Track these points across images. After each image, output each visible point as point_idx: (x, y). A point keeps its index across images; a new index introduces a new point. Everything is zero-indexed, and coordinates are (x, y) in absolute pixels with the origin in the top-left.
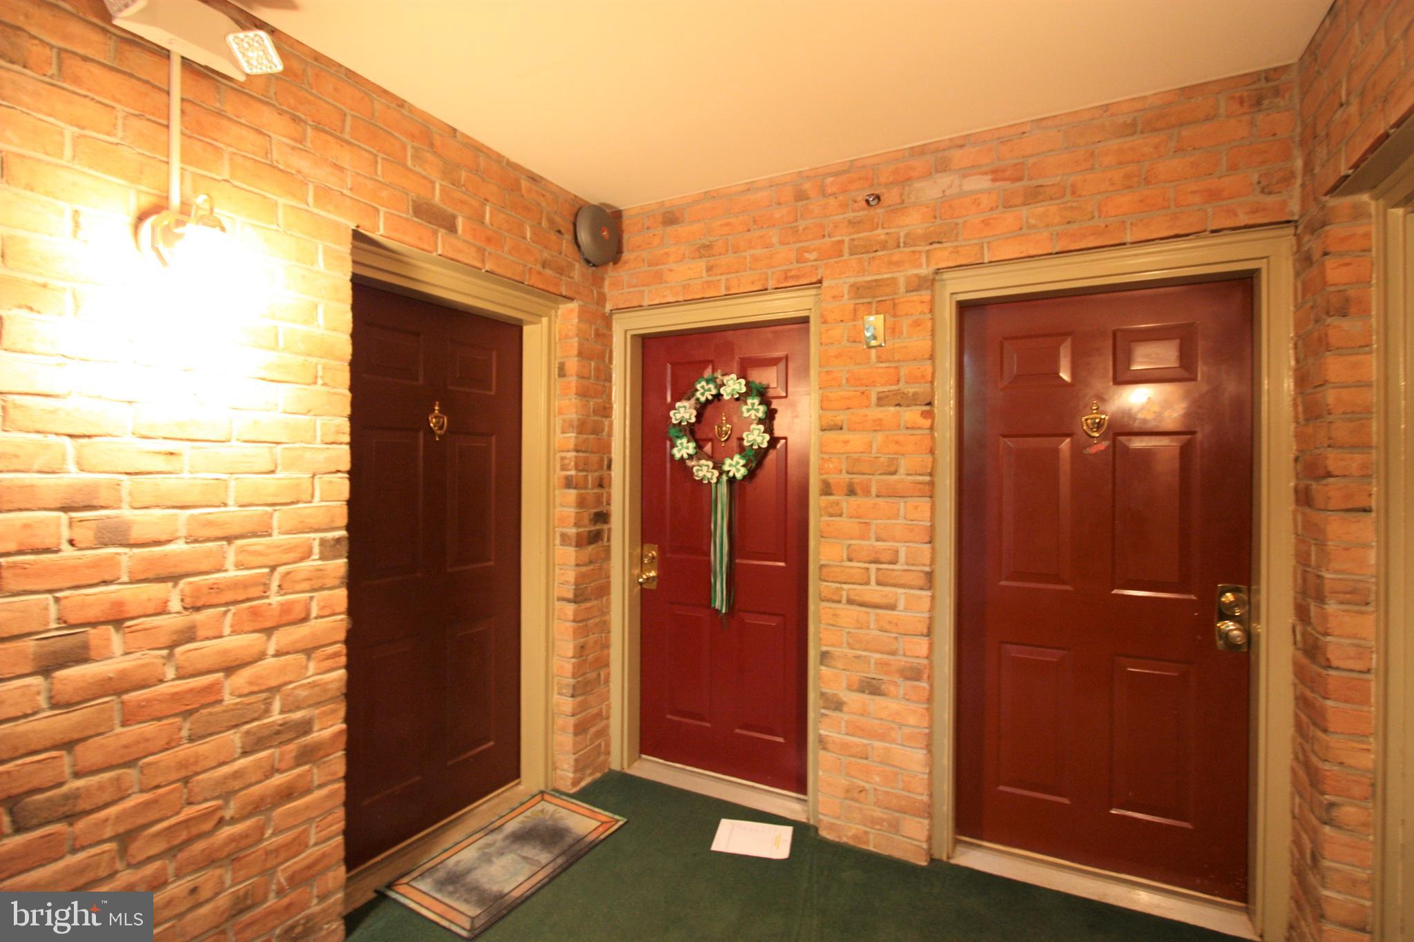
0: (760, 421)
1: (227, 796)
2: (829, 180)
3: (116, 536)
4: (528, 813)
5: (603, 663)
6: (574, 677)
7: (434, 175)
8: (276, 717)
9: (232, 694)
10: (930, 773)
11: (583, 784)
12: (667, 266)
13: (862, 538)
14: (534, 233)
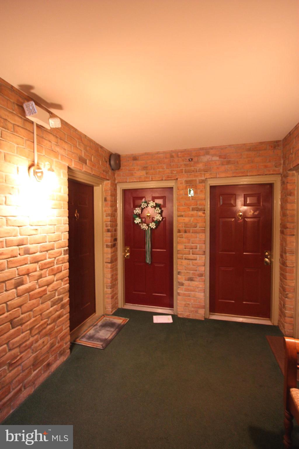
0: (159, 213)
1: (48, 318)
2: (179, 153)
3: (27, 252)
4: (102, 320)
5: (116, 279)
6: (111, 284)
7: (82, 149)
8: (57, 297)
9: (49, 292)
10: (205, 298)
11: (113, 312)
12: (134, 172)
13: (189, 243)
14: (102, 163)
